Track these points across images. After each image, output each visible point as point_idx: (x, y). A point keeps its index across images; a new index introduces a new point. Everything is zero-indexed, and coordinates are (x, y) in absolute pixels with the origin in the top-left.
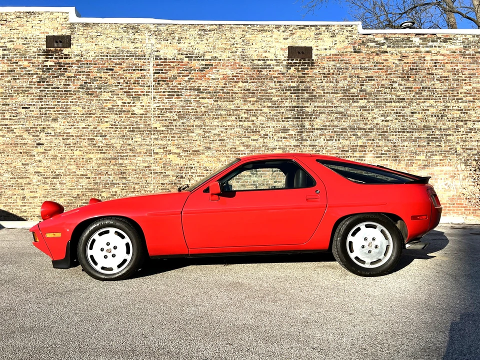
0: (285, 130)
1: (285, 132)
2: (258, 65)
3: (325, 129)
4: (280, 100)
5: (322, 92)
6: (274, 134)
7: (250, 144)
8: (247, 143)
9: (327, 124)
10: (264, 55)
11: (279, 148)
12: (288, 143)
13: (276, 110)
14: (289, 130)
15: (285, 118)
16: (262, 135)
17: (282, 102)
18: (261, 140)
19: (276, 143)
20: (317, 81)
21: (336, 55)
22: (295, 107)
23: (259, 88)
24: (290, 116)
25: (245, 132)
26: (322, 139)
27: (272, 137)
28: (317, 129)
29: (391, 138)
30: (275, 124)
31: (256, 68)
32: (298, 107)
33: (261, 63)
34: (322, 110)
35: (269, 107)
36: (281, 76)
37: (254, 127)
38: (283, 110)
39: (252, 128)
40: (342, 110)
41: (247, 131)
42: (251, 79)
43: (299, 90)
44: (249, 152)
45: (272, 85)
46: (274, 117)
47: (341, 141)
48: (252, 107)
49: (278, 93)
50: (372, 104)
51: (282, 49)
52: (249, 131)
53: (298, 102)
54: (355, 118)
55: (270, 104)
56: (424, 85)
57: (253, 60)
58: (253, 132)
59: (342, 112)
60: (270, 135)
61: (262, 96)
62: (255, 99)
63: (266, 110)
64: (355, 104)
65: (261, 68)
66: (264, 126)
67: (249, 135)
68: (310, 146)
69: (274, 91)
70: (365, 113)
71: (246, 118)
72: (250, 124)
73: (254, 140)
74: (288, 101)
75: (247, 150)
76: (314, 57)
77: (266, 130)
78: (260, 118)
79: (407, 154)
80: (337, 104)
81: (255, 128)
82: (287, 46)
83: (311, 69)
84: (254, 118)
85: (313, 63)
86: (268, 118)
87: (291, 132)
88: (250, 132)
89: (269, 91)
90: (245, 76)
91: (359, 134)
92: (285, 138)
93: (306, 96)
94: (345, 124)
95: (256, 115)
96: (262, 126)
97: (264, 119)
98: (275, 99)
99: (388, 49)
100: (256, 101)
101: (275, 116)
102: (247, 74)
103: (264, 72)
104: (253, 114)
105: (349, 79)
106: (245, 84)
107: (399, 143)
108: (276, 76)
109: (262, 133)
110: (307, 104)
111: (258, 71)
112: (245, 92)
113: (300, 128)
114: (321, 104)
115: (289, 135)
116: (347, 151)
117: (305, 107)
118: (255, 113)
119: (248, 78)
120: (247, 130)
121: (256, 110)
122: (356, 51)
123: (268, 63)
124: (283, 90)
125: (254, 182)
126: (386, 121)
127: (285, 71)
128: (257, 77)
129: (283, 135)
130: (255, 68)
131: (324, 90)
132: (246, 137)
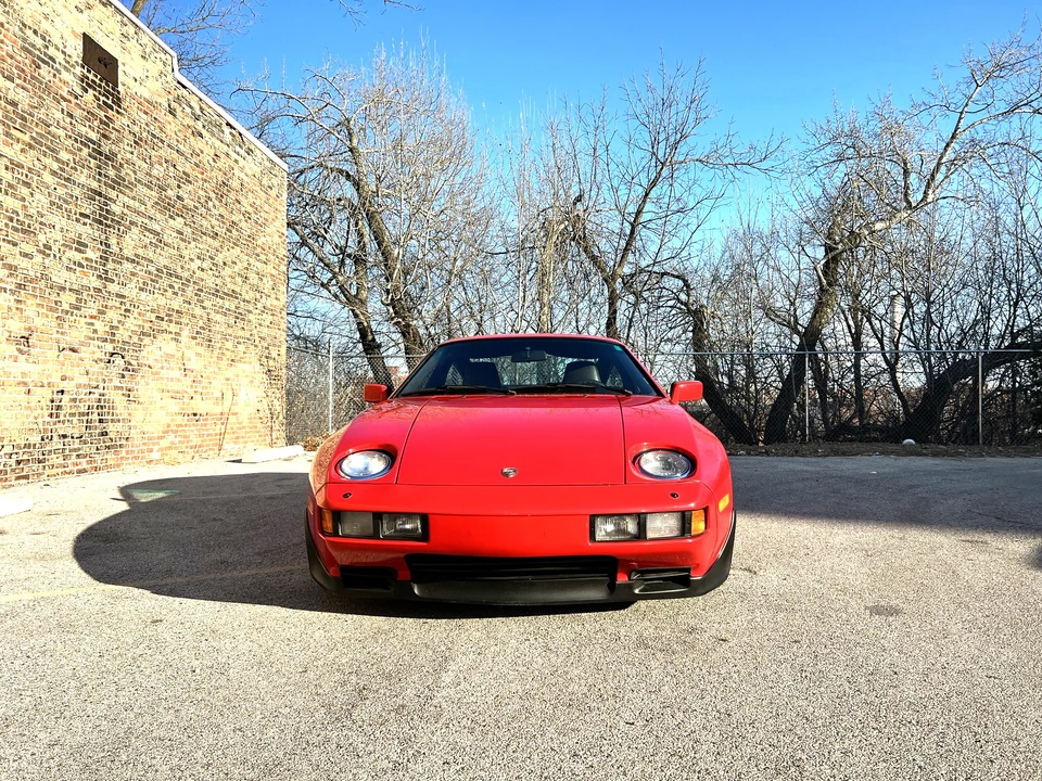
0: (81, 246)
1: (80, 251)
2: (33, 46)
3: (138, 263)
4: (72, 164)
5: (133, 175)
6: (62, 249)
7: (15, 263)
8: (9, 261)
9: (140, 252)
10: (45, 25)
11: (70, 290)
12: (85, 282)
13: (66, 186)
14: (87, 246)
15: (81, 214)
16: (41, 245)
17: (76, 170)
18: (38, 258)
19: (66, 274)
20: (126, 147)
21: (148, 101)
22: (95, 192)
23: (35, 111)
24: (87, 212)
25: (6, 225)
26: (133, 285)
27: (58, 256)
28: (127, 259)
29: (207, 304)
30: (64, 222)
31: (30, 52)
32: (100, 194)
33: (39, 42)
34: (134, 217)
35: (54, 173)
36: (73, 100)
37: (27, 216)
38: (77, 192)
39: (21, 218)
40: (157, 227)
41: (11, 224)
42: (20, 78)
43: (100, 153)
44: (13, 287)
45: (59, 115)
46: (61, 202)
47: (156, 295)
48: (21, 158)
49: (69, 142)
50: (189, 230)
51: (73, 32)
52: (15, 225)
53: (99, 181)
54: (171, 251)
55: (55, 166)
56: (233, 218)
57: (25, 25)
58: (24, 232)
59: (158, 234)
60: (55, 248)
61: (42, 136)
62: (26, 138)
63: (48, 178)
64: (171, 221)
65: (39, 58)
66: (43, 220)
67: (17, 237)
68: (118, 295)
69: (61, 133)
70: (182, 245)
71: (10, 186)
72: (17, 205)
73: (26, 255)
74: (85, 171)
75: (9, 280)
76: (121, 88)
77: (48, 235)
78: (37, 196)
79: (220, 336)
80: (152, 212)
81: (27, 222)
82: (80, 31)
83: (118, 112)
84: (25, 191)
85: (119, 99)
86: (52, 203)
87: (91, 254)
88: (16, 230)
89: (52, 129)
90: (9, 61)
91: (176, 286)
92: (80, 265)
93: (112, 173)
94: (161, 258)
95: (27, 185)
96: (40, 219)
97: (45, 201)
98: (64, 156)
99: (204, 132)
100: (31, 146)
101: (64, 201)
102: (12, 57)
103: (44, 71)
104: (24, 178)
105: (165, 165)
106: (8, 84)
107: (213, 316)
108: (65, 94)
109: (42, 238)
110: (113, 194)
111: (34, 62)
112: (9, 107)
113: (103, 247)
114: (131, 203)
115: (87, 259)
116: (163, 319)
117: (110, 199)
118: (27, 176)
119: (16, 71)
120: (11, 220)
121: (30, 170)
122: (172, 112)
123: (52, 51)
124: (76, 140)
125: (24, 374)
126: (203, 270)
127: (79, 91)
128: (33, 77)
129: (78, 257)
130: (27, 50)
131: (135, 172)
132: (9, 242)
